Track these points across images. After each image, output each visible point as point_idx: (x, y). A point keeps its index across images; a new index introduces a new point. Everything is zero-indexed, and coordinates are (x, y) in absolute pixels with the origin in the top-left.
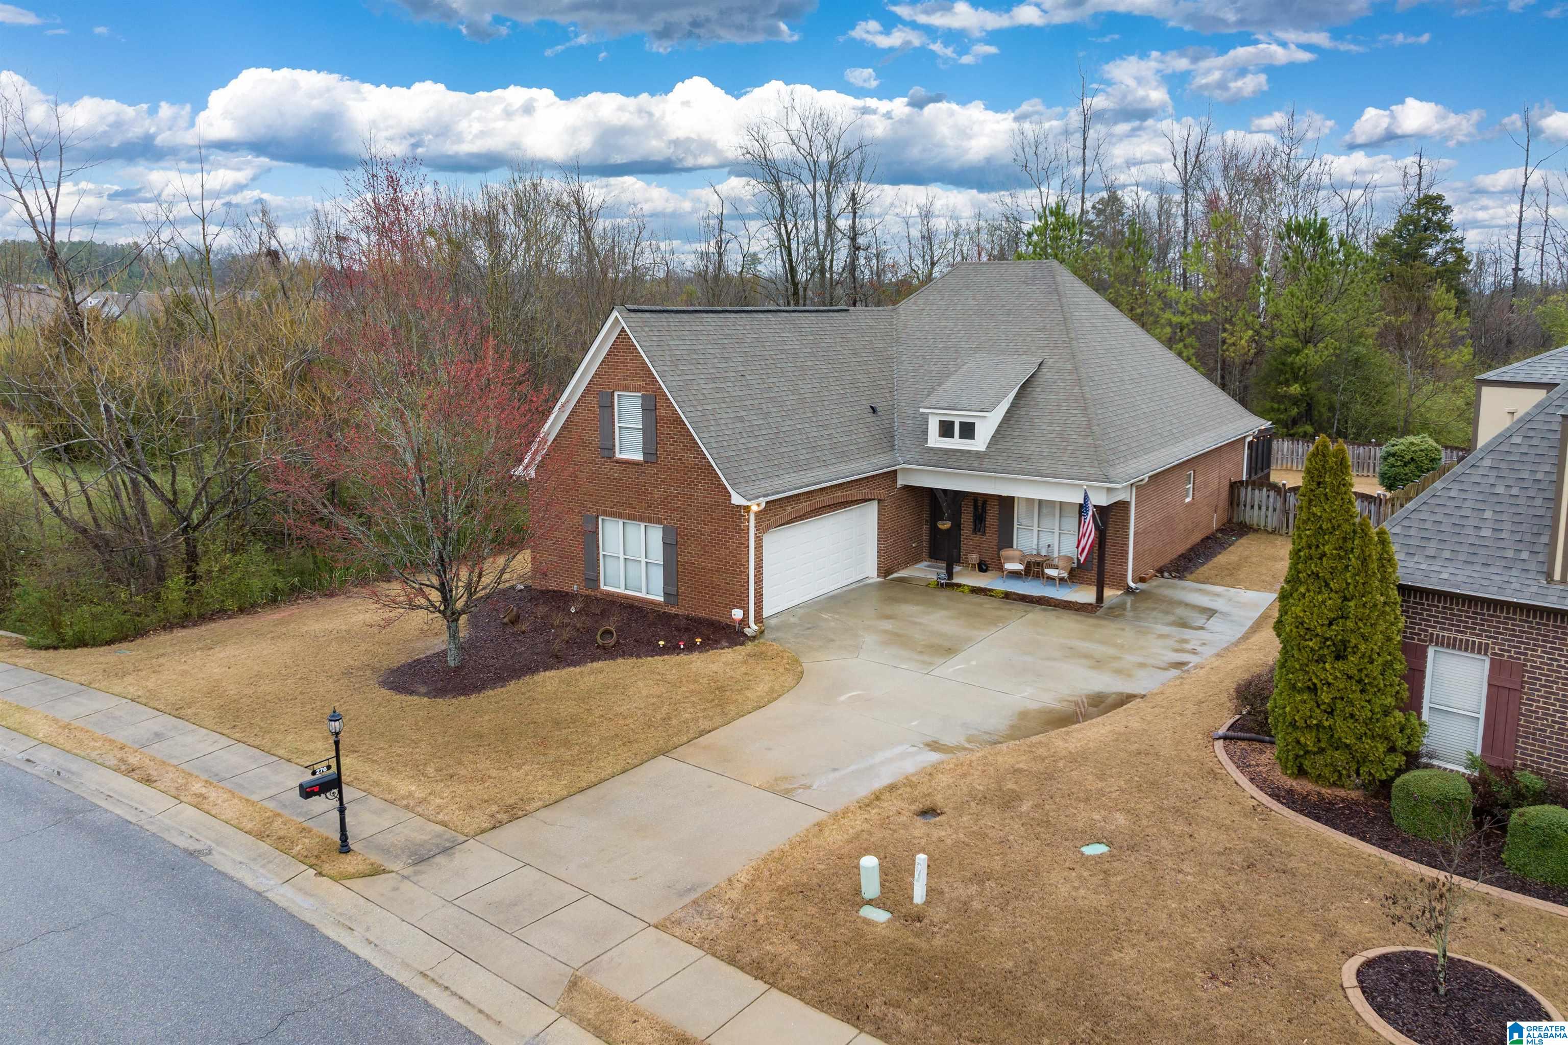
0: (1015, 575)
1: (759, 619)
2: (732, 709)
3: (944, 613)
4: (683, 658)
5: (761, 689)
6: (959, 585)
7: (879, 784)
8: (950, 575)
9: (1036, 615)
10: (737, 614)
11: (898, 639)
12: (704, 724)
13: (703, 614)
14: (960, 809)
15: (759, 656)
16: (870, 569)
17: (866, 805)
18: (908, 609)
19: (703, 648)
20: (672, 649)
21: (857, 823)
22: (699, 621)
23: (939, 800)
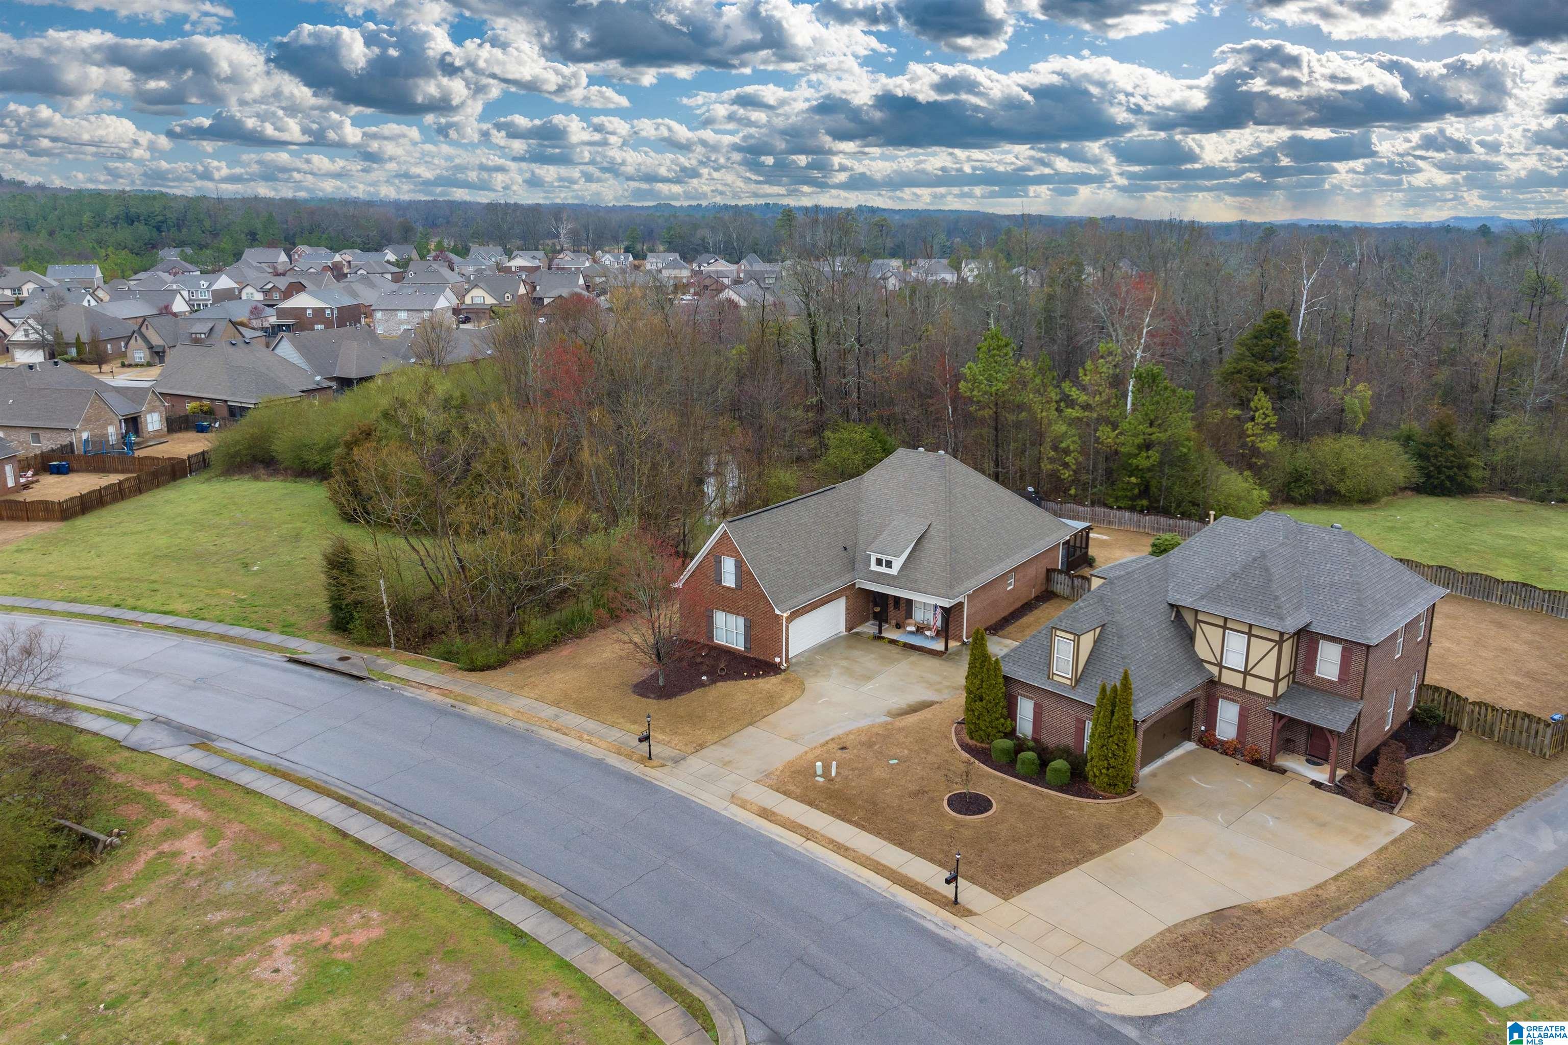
0: (911, 633)
1: (787, 660)
2: (776, 706)
3: (872, 656)
4: (755, 681)
5: (788, 697)
6: (883, 638)
7: (828, 738)
8: (880, 632)
9: (915, 657)
10: (778, 660)
11: (848, 671)
12: (765, 713)
13: (762, 658)
14: (854, 748)
15: (787, 680)
16: (842, 628)
17: (823, 745)
18: (856, 653)
19: (764, 676)
20: (750, 677)
21: (818, 752)
22: (760, 661)
23: (848, 744)
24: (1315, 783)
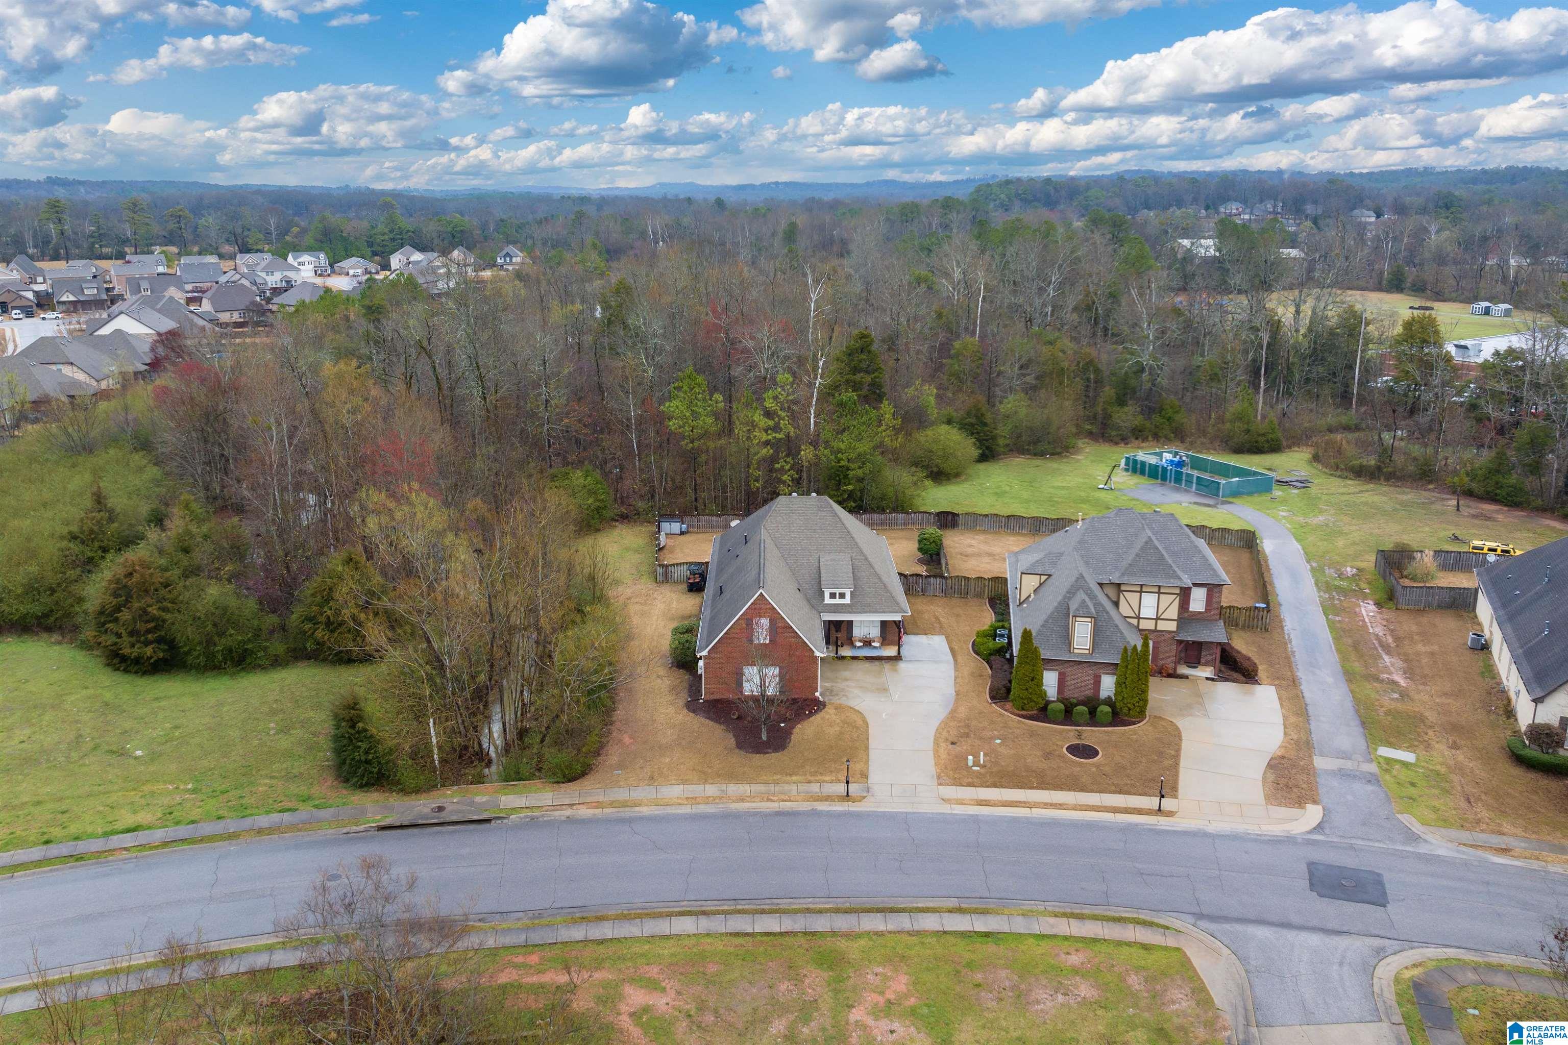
0: (855, 647)
2: (862, 730)
8: (837, 653)
10: (817, 694)
12: (864, 737)
13: (800, 696)
15: (838, 708)
19: (819, 710)
20: (812, 713)
24: (1207, 679)
